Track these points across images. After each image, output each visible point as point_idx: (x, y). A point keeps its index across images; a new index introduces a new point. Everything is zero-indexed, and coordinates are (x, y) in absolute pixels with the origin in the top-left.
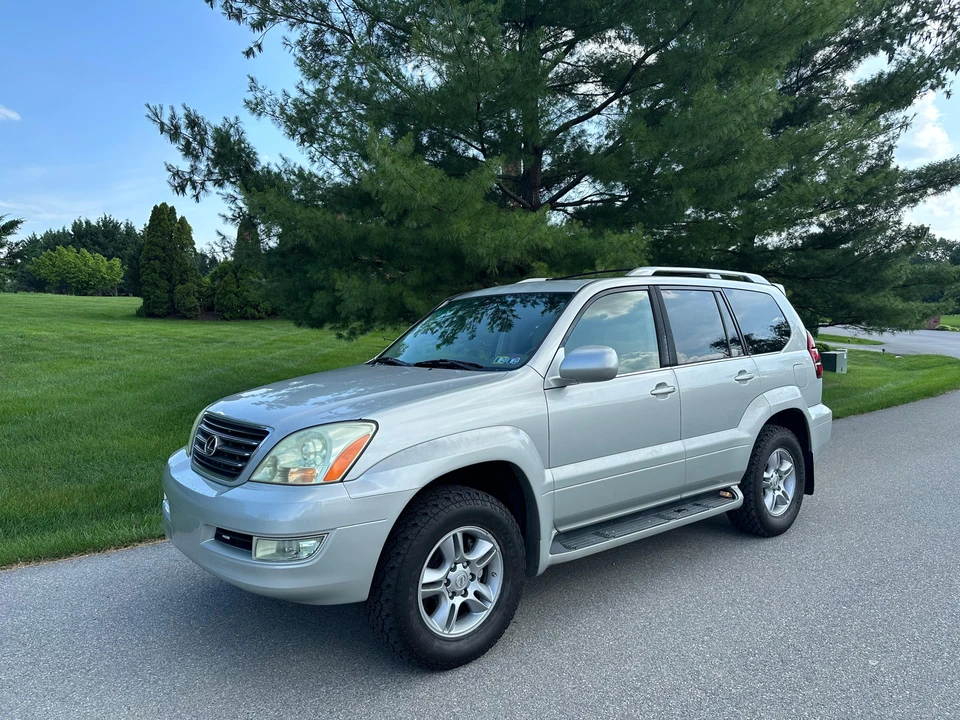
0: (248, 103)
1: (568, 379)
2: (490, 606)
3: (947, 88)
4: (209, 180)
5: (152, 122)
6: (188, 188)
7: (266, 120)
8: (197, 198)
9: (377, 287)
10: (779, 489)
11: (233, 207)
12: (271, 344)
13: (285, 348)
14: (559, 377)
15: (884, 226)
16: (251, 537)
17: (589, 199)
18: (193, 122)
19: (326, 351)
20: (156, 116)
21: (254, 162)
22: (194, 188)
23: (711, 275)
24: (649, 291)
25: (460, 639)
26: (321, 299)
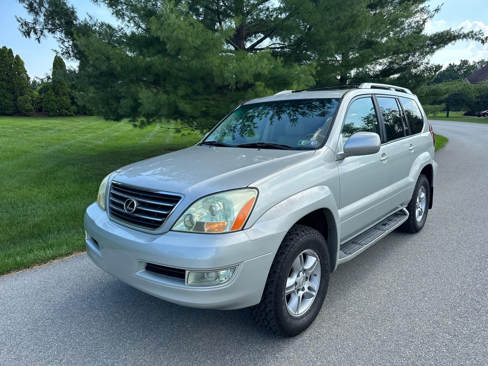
1: (346, 154)
2: (314, 294)
4: (46, 29)
6: (32, 34)
8: (39, 40)
9: (163, 97)
10: (419, 208)
11: (62, 46)
12: (82, 130)
13: (91, 133)
14: (343, 152)
15: (416, 65)
16: (184, 271)
17: (271, 47)
19: (116, 134)
21: (76, 18)
22: (36, 33)
23: (392, 89)
24: (372, 98)
25: (302, 317)
26: (126, 103)
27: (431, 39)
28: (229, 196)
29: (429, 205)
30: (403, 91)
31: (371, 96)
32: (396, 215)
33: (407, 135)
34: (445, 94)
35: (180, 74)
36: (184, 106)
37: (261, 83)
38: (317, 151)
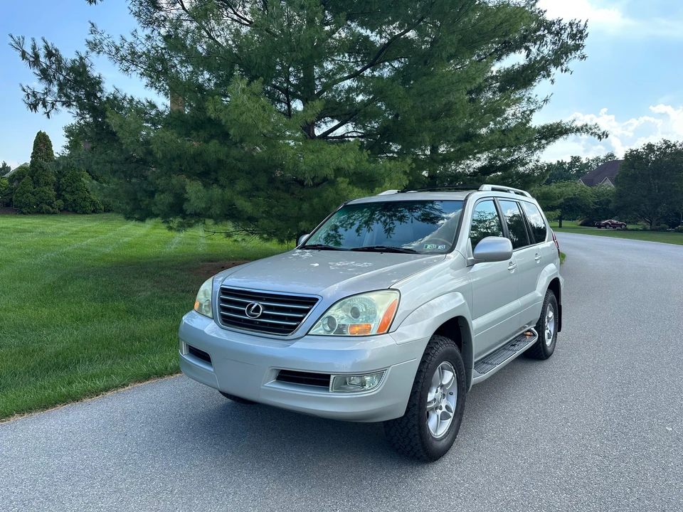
0: (88, 43)
2: (452, 415)
3: (551, 78)
4: (59, 101)
5: (14, 50)
6: (40, 107)
7: (103, 57)
8: (48, 116)
10: (548, 329)
14: (472, 258)
15: (523, 163)
17: (346, 135)
18: (51, 53)
20: (18, 45)
22: (45, 106)
23: (511, 191)
24: (494, 201)
25: (441, 439)
26: (164, 199)
27: (539, 131)
28: (373, 296)
29: (558, 327)
30: (522, 194)
31: (492, 198)
32: (523, 335)
33: (531, 244)
34: (559, 198)
35: (239, 165)
36: (243, 204)
37: (345, 180)
38: (448, 255)
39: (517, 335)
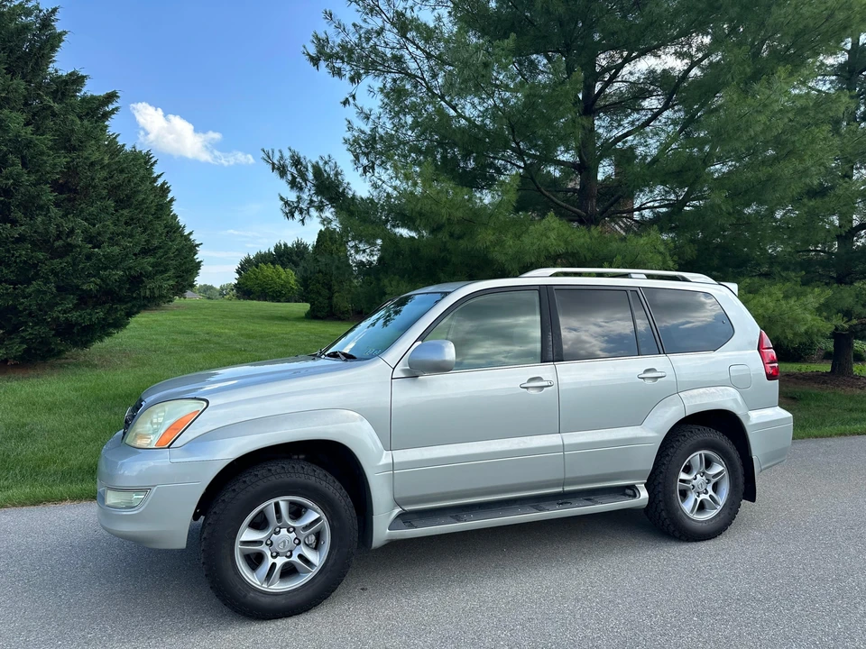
0: (346, 141)
1: (416, 370)
2: (315, 570)
4: (312, 207)
5: (264, 163)
6: (296, 214)
14: (408, 368)
17: (648, 205)
18: (297, 162)
20: (268, 158)
23: (633, 276)
24: (540, 291)
25: (277, 594)
31: (538, 288)
39: (567, 489)
